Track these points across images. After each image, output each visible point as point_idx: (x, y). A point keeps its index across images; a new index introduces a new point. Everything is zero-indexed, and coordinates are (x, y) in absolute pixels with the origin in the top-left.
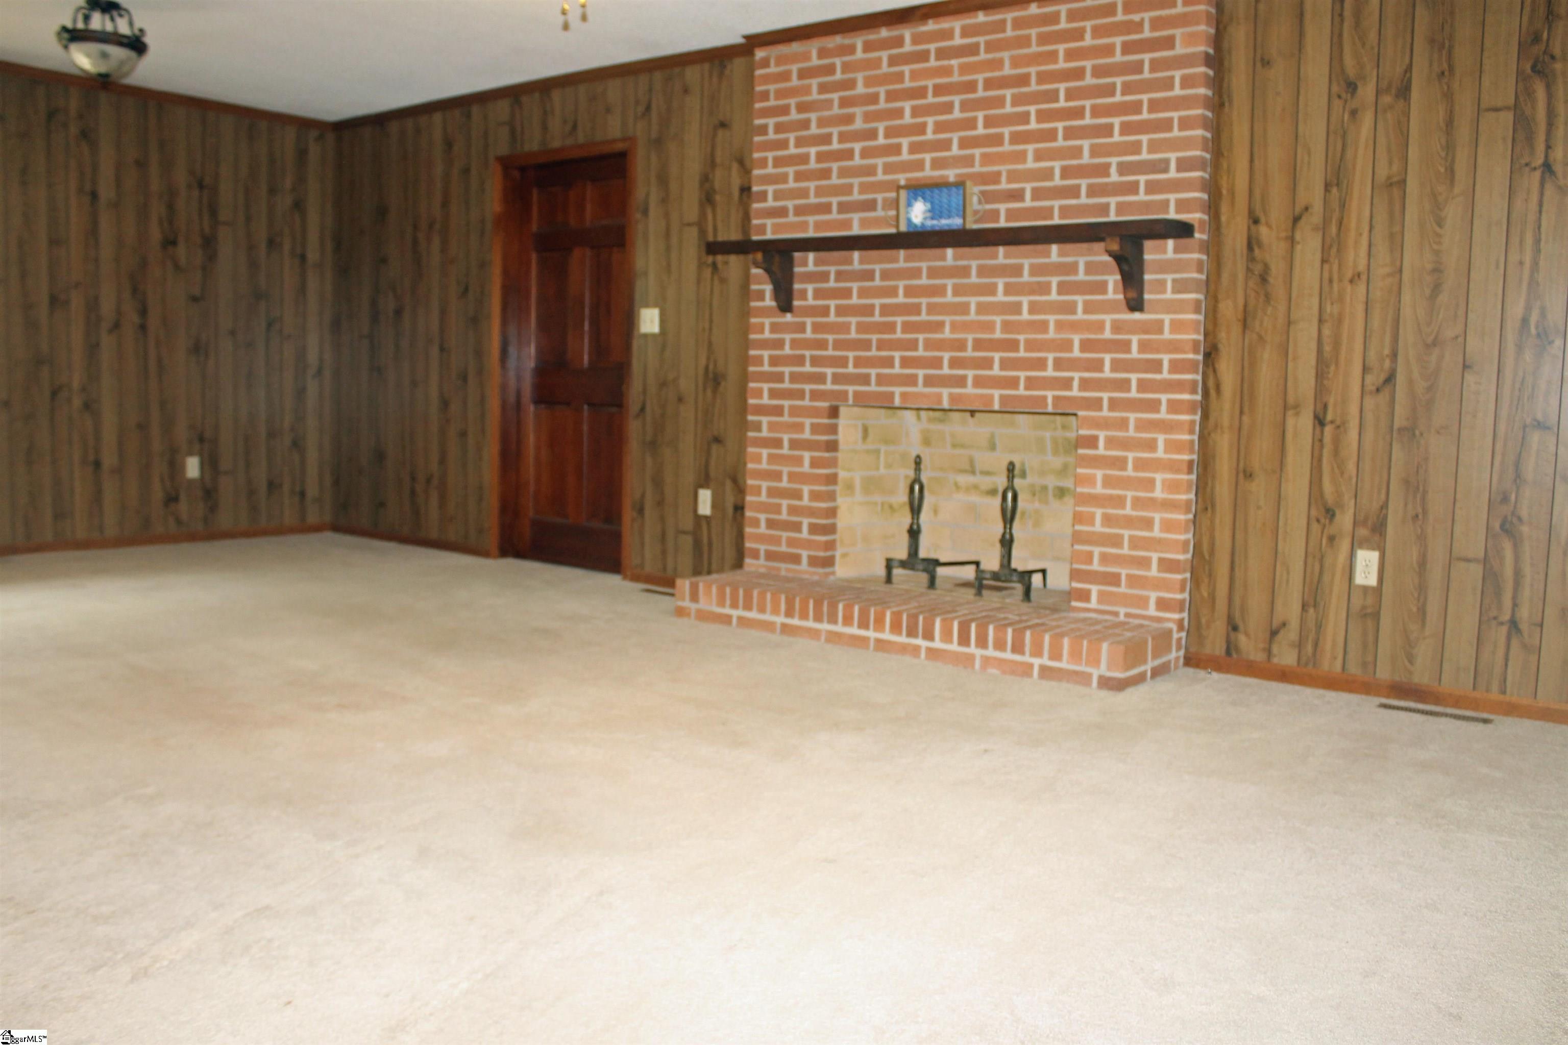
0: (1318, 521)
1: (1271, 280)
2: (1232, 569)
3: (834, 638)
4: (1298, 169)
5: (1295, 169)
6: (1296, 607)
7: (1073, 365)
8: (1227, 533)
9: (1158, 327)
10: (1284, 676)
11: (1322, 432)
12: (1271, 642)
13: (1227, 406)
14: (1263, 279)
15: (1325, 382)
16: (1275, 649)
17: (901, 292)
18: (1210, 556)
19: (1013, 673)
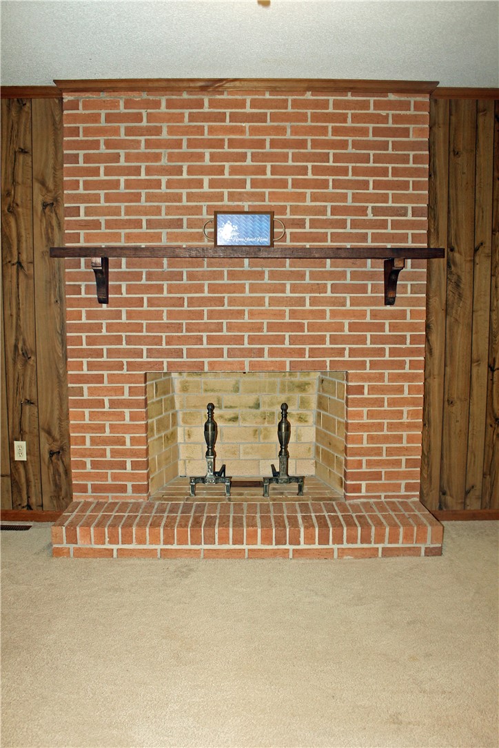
0: (491, 426)
1: (462, 286)
2: (442, 458)
3: (210, 554)
4: (476, 218)
5: (475, 219)
6: (479, 477)
7: (344, 340)
8: (439, 438)
9: (403, 315)
10: (474, 516)
11: (493, 375)
12: (465, 498)
13: (436, 362)
14: (457, 285)
15: (494, 346)
16: (468, 502)
17: (206, 288)
18: (428, 453)
19: (363, 557)
